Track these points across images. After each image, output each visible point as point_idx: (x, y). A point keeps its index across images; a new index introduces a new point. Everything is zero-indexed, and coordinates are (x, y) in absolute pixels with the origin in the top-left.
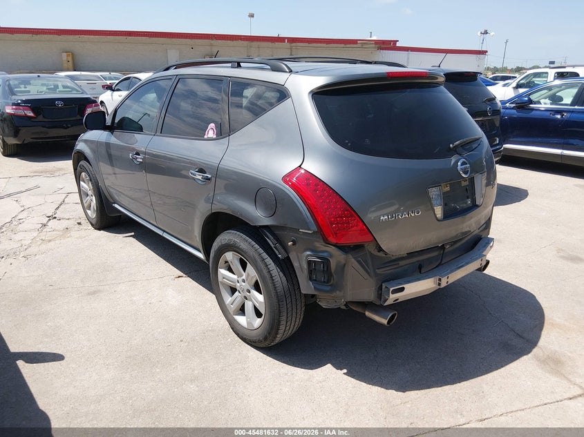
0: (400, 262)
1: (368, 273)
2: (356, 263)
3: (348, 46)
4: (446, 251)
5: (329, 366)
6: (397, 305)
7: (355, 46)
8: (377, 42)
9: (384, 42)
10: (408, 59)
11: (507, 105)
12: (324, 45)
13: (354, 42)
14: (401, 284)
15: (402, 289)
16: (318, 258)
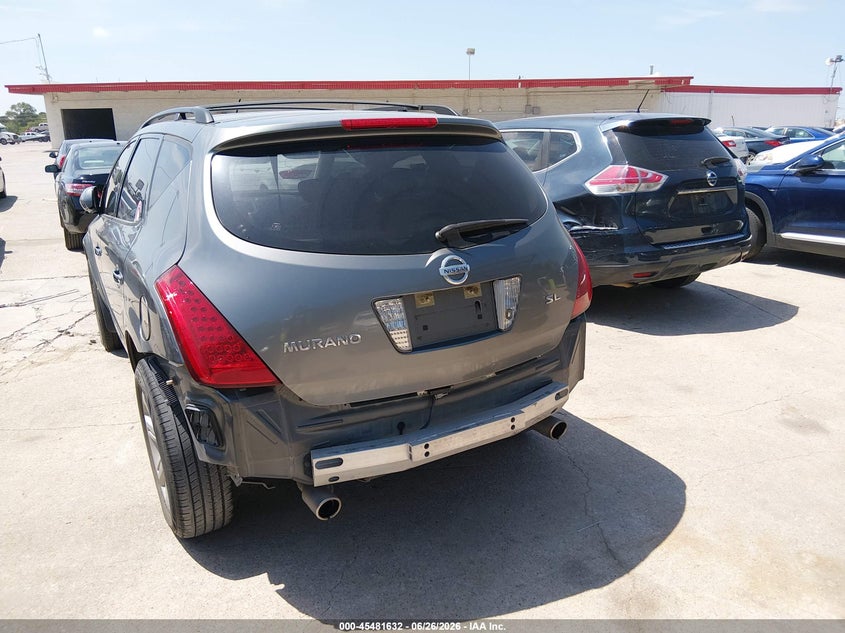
0: (343, 418)
1: (278, 433)
2: (254, 417)
3: (615, 88)
4: (437, 403)
5: (264, 576)
6: (338, 487)
7: (622, 87)
8: (659, 81)
9: (670, 80)
10: (710, 103)
11: (787, 169)
12: (578, 88)
13: (623, 81)
14: (338, 453)
15: (340, 462)
16: (197, 406)
